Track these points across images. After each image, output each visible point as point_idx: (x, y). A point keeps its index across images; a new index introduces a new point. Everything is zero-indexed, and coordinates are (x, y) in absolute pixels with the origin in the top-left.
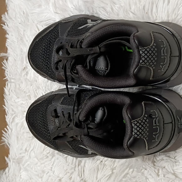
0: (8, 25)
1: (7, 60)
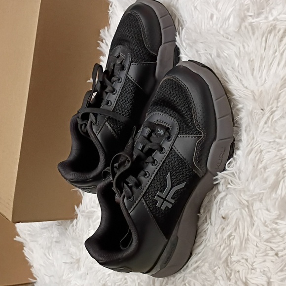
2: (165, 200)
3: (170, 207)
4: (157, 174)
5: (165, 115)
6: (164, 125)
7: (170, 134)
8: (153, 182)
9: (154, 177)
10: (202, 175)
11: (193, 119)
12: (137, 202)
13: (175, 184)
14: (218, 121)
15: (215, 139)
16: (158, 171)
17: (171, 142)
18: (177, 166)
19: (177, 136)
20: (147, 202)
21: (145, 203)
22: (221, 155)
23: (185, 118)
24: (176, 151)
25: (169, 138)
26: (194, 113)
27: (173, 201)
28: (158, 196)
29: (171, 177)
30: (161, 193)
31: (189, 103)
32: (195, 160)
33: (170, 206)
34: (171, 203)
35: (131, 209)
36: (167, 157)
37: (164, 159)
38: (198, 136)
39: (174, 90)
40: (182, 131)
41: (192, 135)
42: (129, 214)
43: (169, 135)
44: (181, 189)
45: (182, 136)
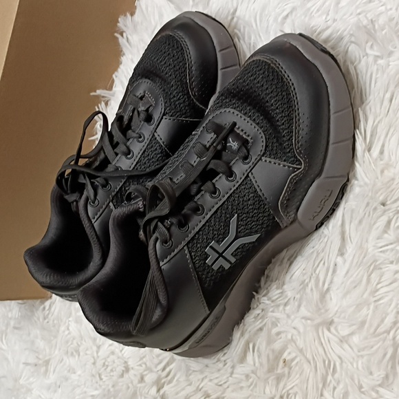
0: (127, 38)
1: (106, 104)
2: (221, 255)
3: (226, 268)
4: (216, 212)
5: (244, 117)
6: (241, 134)
7: (248, 151)
8: (207, 224)
9: (211, 216)
10: (285, 225)
11: (292, 137)
12: (176, 251)
13: (242, 234)
14: (331, 147)
15: (319, 174)
16: (218, 209)
17: (248, 166)
18: (251, 207)
19: (261, 159)
20: (193, 254)
21: (188, 254)
22: (324, 201)
23: (279, 132)
24: (254, 182)
25: (246, 158)
26: (296, 128)
27: (233, 260)
28: (211, 247)
29: (238, 221)
30: (216, 244)
31: (291, 109)
32: (282, 203)
33: (227, 266)
34: (230, 263)
35: (165, 261)
36: (237, 188)
37: (232, 191)
38: (295, 166)
39: (269, 83)
40: (269, 151)
41: (285, 163)
42: (160, 268)
43: (247, 154)
44: (250, 243)
45: (268, 159)
